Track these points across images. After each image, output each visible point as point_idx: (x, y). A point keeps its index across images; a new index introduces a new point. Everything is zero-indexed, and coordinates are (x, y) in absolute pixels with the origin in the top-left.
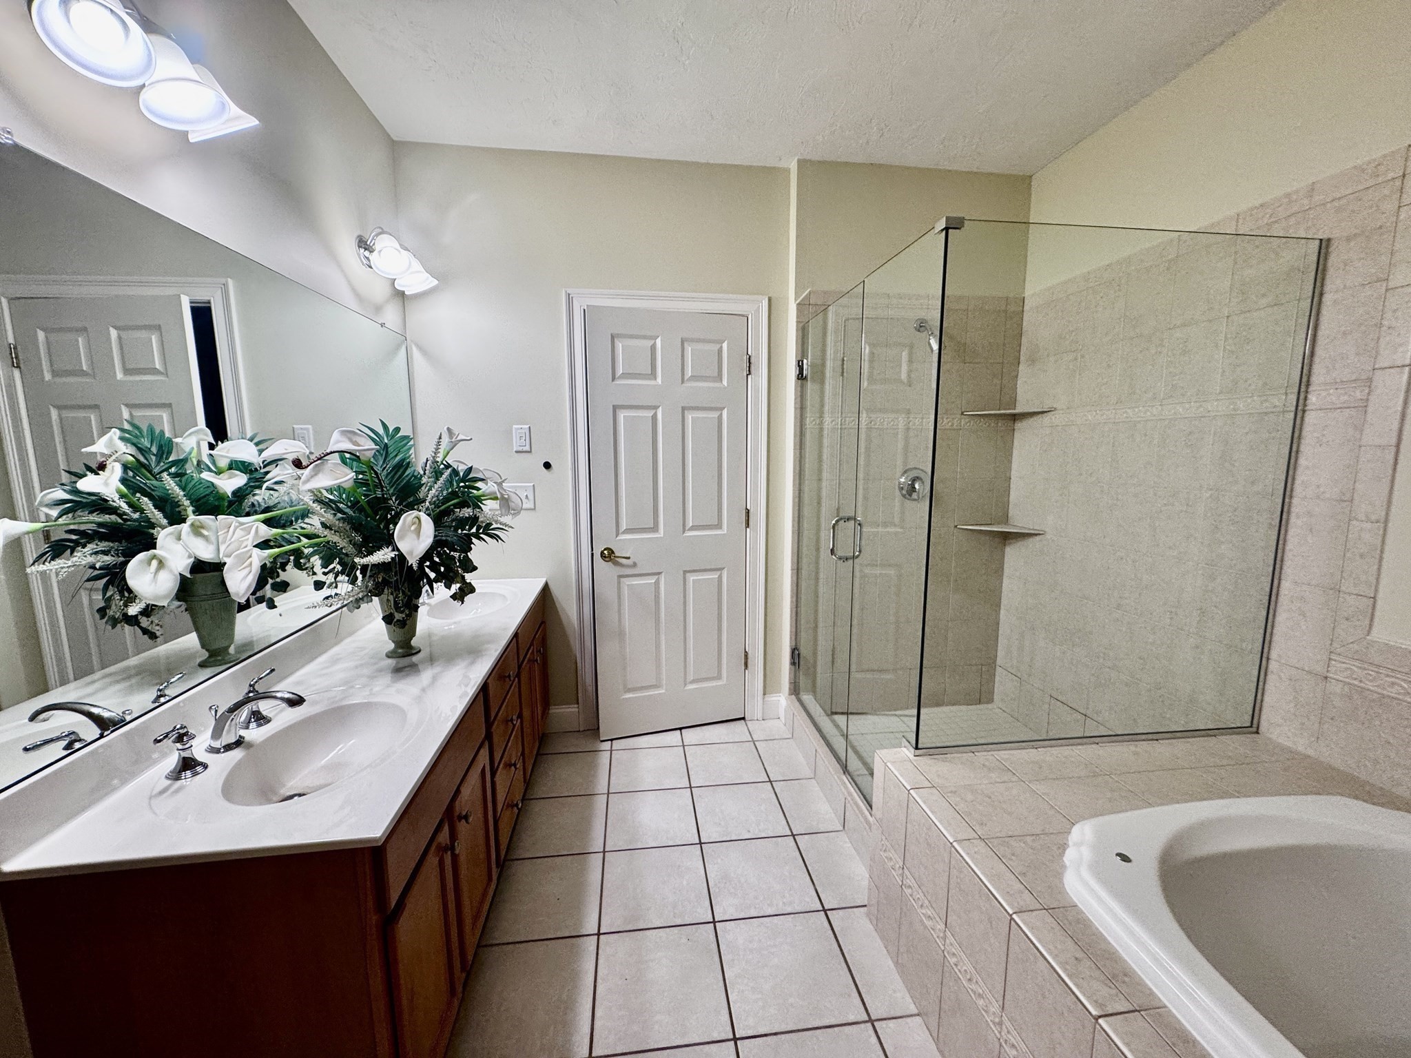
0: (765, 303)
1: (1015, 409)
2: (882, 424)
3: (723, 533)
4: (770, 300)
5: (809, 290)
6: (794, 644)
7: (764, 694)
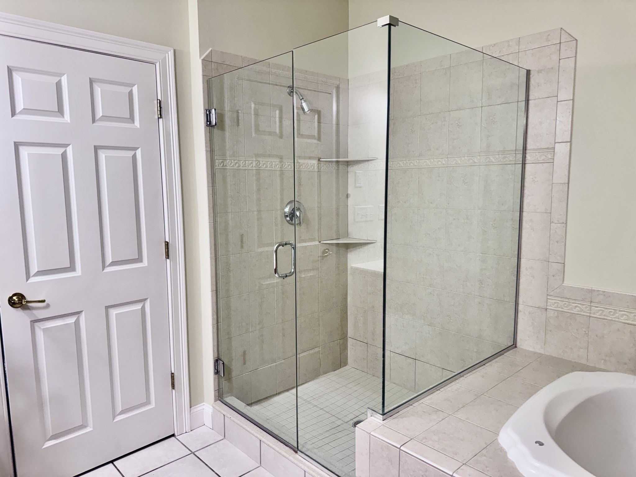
0: (171, 54)
1: (348, 158)
2: (271, 166)
3: (144, 266)
4: (175, 51)
5: (210, 49)
6: (216, 356)
7: (191, 407)
